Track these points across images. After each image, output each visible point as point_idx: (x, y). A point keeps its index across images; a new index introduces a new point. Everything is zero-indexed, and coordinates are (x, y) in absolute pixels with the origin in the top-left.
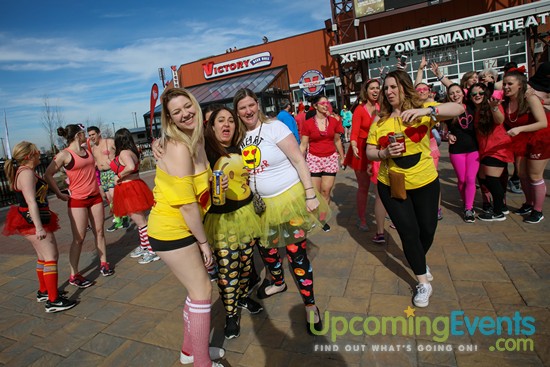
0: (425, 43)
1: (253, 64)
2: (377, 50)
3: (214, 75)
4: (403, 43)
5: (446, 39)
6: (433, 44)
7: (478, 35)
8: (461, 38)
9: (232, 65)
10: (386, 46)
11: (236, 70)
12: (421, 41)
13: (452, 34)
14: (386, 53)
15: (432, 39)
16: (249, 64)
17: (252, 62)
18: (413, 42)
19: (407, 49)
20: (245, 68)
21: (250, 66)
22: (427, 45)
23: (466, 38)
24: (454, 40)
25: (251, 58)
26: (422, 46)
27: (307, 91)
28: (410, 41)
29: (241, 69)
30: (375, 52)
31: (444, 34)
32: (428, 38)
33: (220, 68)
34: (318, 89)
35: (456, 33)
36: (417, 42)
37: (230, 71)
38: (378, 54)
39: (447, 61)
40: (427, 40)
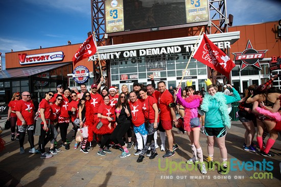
0: (143, 53)
1: (52, 58)
2: (112, 54)
3: (26, 63)
4: (129, 51)
5: (156, 52)
6: (148, 54)
7: (176, 51)
8: (165, 52)
9: (38, 57)
10: (118, 52)
11: (41, 61)
12: (140, 51)
13: (160, 48)
14: (118, 57)
15: (147, 50)
16: (49, 58)
17: (51, 57)
18: (135, 51)
19: (131, 56)
20: (46, 61)
21: (50, 60)
22: (144, 54)
23: (169, 52)
24: (161, 53)
25: (51, 54)
26: (141, 54)
27: (77, 79)
28: (133, 50)
29: (43, 61)
30: (110, 56)
31: (155, 48)
32: (145, 49)
33: (30, 58)
34: (84, 79)
35: (162, 49)
36: (138, 51)
37: (37, 61)
38: (112, 57)
39: (160, 68)
40: (144, 51)
